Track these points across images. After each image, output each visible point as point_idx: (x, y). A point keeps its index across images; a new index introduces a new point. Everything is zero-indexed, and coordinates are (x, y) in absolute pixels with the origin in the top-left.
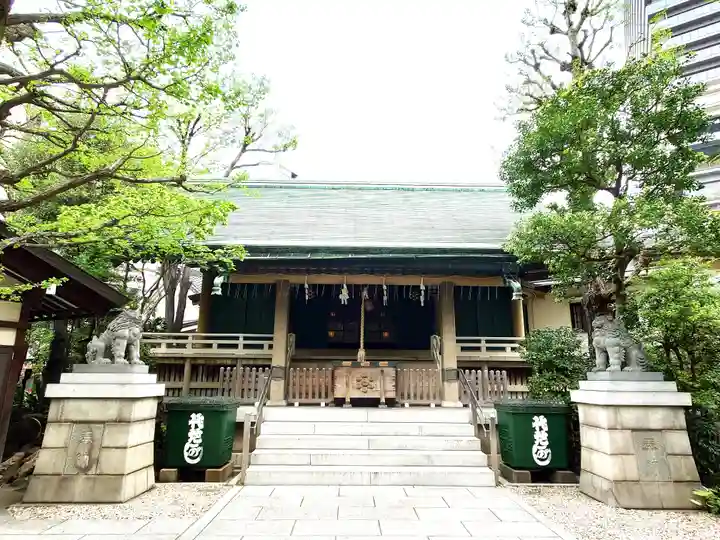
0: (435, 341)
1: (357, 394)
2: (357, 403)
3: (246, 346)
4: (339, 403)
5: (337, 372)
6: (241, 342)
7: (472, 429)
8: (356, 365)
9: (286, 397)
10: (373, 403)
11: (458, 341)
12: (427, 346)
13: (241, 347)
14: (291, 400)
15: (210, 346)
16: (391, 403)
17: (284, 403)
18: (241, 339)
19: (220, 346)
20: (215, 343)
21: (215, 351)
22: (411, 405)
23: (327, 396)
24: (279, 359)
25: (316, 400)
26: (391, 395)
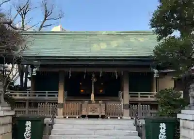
0: (120, 93)
1: (91, 114)
2: (90, 117)
3: (49, 96)
4: (84, 117)
5: (83, 105)
6: (47, 94)
7: (135, 128)
8: (90, 102)
9: (64, 114)
10: (96, 117)
11: (130, 94)
12: (117, 95)
13: (47, 96)
14: (65, 116)
15: (35, 95)
16: (103, 117)
17: (63, 117)
18: (47, 93)
19: (39, 96)
20: (37, 94)
21: (37, 97)
22: (111, 118)
23: (79, 114)
24: (61, 100)
25: (75, 116)
26: (103, 114)
